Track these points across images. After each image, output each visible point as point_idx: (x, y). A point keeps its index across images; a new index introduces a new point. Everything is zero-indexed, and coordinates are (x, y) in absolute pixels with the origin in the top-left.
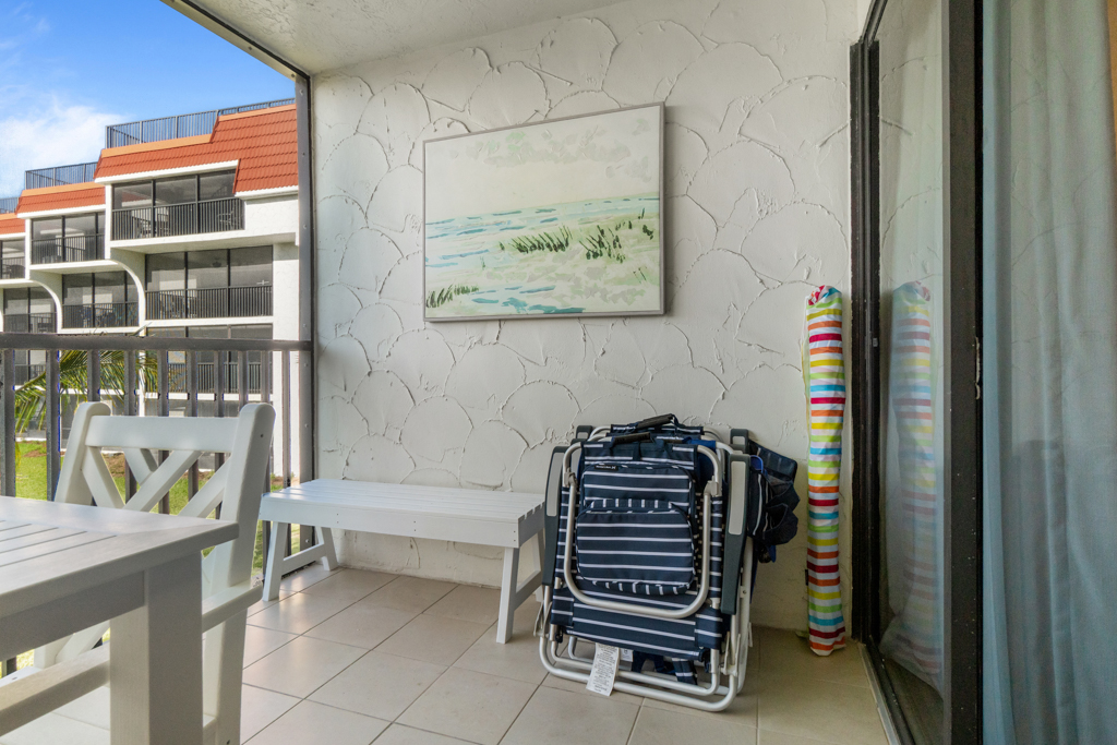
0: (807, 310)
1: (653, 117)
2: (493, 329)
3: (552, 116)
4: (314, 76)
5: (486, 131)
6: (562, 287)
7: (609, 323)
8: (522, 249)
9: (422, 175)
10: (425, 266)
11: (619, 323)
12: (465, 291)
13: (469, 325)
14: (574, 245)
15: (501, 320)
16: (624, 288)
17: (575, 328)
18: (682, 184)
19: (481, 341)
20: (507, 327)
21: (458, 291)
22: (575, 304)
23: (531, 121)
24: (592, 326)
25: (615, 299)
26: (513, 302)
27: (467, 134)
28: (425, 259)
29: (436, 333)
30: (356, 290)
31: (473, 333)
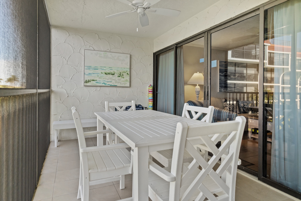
0: (148, 88)
1: (129, 56)
2: (99, 88)
3: (111, 51)
4: (52, 25)
5: (98, 51)
7: (120, 88)
8: (106, 74)
9: (84, 57)
10: (84, 75)
11: (122, 88)
13: (93, 87)
15: (100, 86)
17: (115, 89)
18: (132, 67)
19: (96, 90)
20: (102, 88)
23: (107, 51)
24: (118, 89)
27: (94, 50)
28: (84, 73)
29: (85, 88)
30: (64, 78)
31: (94, 88)
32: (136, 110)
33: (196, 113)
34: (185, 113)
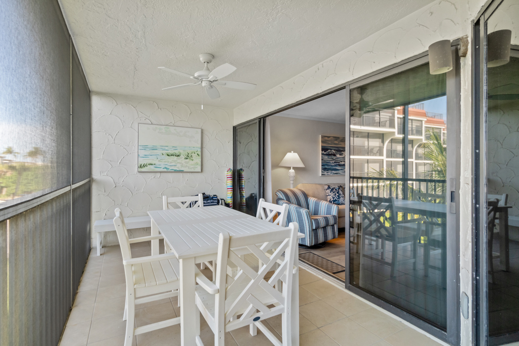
0: (226, 172)
1: (200, 130)
2: (158, 175)
3: (176, 124)
4: (92, 92)
5: (158, 125)
6: (179, 165)
7: (189, 174)
8: (168, 155)
9: (137, 133)
10: (138, 157)
12: (151, 164)
14: (181, 156)
15: (160, 172)
16: (193, 166)
17: (181, 175)
18: (204, 146)
19: (154, 177)
20: (162, 174)
21: (149, 164)
22: (182, 169)
23: (169, 125)
24: (185, 175)
25: (191, 168)
26: (166, 168)
27: (152, 124)
28: (138, 155)
29: (140, 175)
30: (109, 162)
31: (152, 175)
32: (204, 206)
33: (271, 211)
34: (260, 210)
